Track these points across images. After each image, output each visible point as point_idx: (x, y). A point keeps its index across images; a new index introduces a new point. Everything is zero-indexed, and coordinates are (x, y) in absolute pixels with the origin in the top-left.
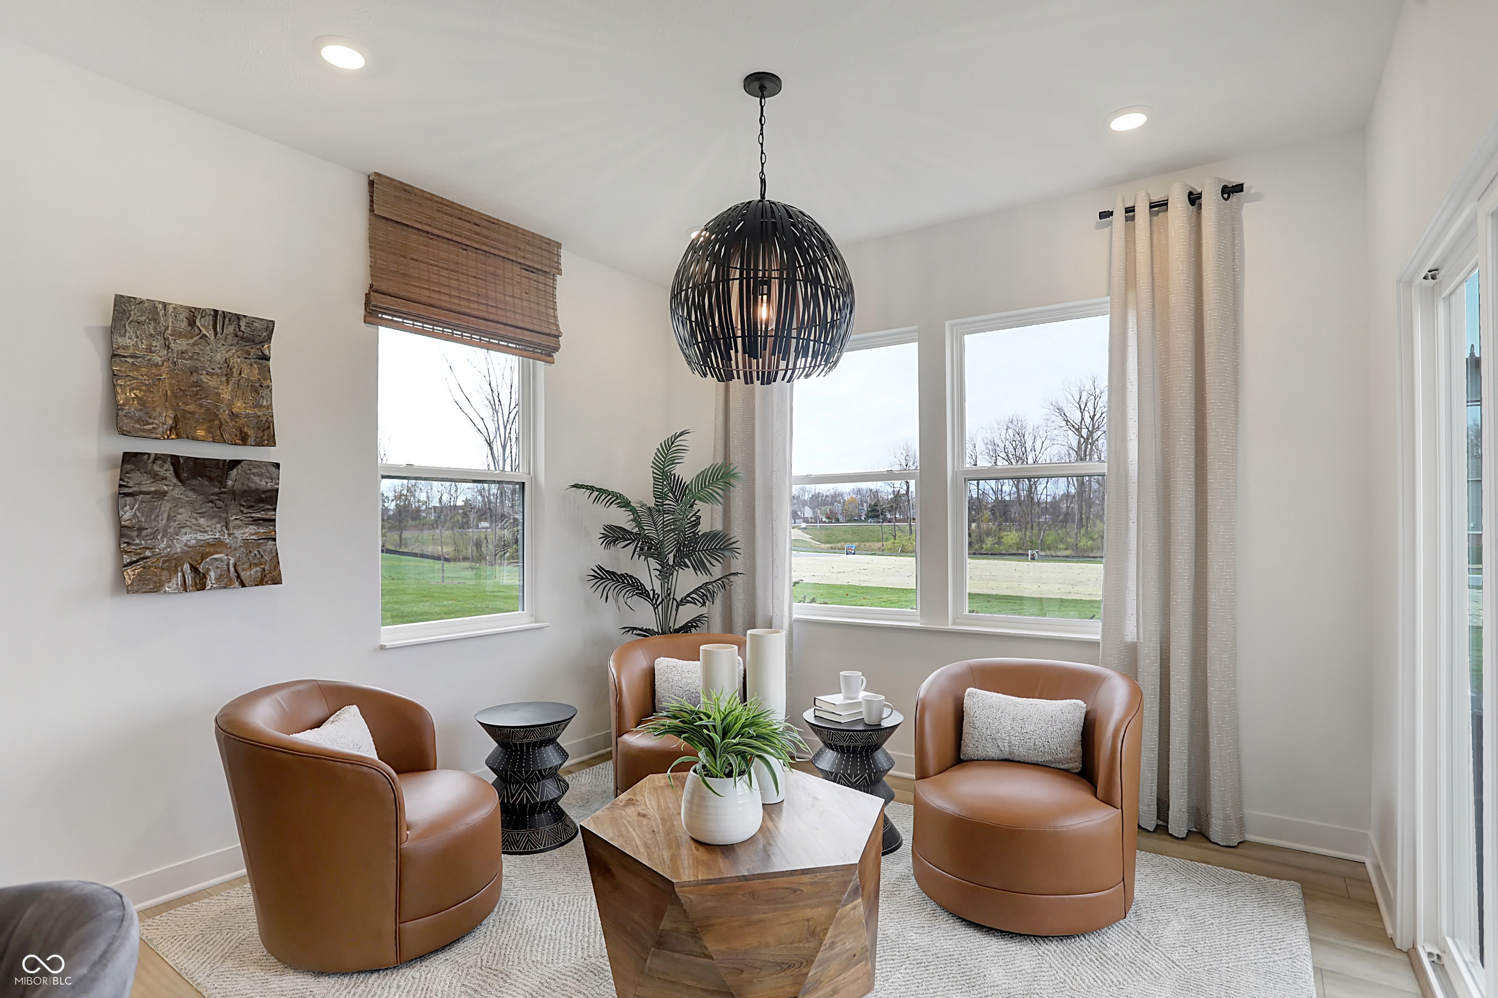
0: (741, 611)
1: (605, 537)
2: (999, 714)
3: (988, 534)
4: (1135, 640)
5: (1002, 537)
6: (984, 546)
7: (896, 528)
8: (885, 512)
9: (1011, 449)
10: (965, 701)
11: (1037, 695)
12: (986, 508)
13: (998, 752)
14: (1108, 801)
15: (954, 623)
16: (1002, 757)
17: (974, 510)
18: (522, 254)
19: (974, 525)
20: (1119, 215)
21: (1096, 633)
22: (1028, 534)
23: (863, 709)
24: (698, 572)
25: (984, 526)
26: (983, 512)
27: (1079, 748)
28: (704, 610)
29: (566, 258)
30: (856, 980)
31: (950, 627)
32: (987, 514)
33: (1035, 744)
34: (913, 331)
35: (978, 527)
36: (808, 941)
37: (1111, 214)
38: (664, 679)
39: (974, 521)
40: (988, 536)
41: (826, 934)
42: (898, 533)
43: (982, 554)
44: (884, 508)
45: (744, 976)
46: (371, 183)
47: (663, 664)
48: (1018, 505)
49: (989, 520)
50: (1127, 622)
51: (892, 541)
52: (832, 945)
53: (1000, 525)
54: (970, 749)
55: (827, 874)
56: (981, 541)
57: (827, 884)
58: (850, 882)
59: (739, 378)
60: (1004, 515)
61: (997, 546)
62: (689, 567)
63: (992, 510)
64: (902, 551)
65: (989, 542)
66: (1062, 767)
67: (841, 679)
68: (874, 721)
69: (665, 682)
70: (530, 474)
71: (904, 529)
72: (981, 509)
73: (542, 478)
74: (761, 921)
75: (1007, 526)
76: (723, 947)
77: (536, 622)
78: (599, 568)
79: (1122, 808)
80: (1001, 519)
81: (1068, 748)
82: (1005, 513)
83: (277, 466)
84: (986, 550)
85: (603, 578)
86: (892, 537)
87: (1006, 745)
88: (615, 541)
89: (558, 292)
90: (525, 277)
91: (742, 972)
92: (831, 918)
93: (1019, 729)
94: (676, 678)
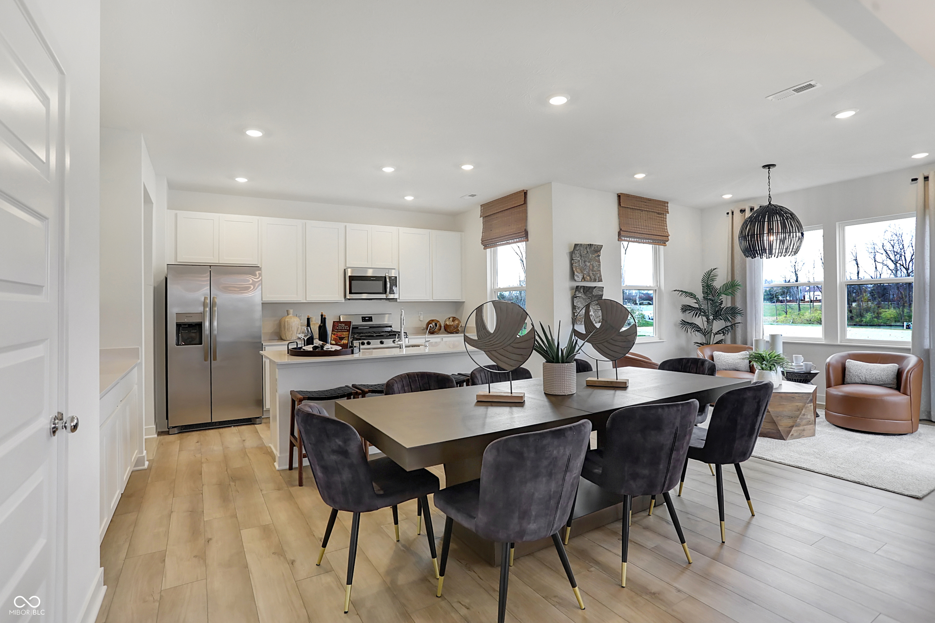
0: (740, 338)
1: (682, 309)
2: (860, 368)
3: (868, 310)
4: (929, 348)
5: (881, 313)
6: (864, 320)
7: (787, 306)
8: (778, 295)
9: (888, 247)
10: (846, 364)
11: (878, 362)
12: (865, 292)
13: (860, 380)
14: (905, 393)
15: (841, 342)
16: (862, 382)
17: (855, 293)
18: (657, 209)
19: (854, 305)
20: (921, 180)
21: (910, 346)
22: (906, 310)
23: (803, 367)
24: (726, 322)
25: (864, 305)
26: (863, 295)
27: (895, 380)
28: (723, 337)
29: (671, 207)
30: (810, 430)
31: (839, 343)
32: (868, 296)
33: (876, 378)
34: (821, 226)
35: (859, 305)
36: (797, 412)
37: (916, 179)
38: (718, 358)
39: (855, 301)
40: (867, 312)
41: (802, 410)
42: (789, 311)
43: (861, 325)
44: (777, 293)
45: (778, 418)
46: (619, 196)
47: (716, 354)
48: (896, 288)
49: (869, 300)
50: (925, 340)
51: (785, 315)
52: (804, 415)
53: (879, 303)
54: (848, 379)
55: (803, 394)
56: (861, 315)
57: (803, 397)
58: (809, 397)
59: (758, 257)
60: (882, 296)
61: (876, 319)
62: (722, 320)
63: (871, 293)
64: (792, 322)
65: (868, 316)
66: (888, 386)
67: (794, 357)
68: (808, 371)
69: (718, 359)
70: (657, 286)
71: (793, 308)
72: (861, 292)
73: (663, 287)
74: (783, 404)
75: (887, 304)
76: (773, 410)
77: (660, 339)
78: (683, 320)
79: (910, 396)
80: (880, 300)
81: (890, 380)
82: (883, 295)
83: (603, 288)
84: (865, 322)
85: (685, 324)
86: (784, 313)
87: (864, 378)
88: (685, 311)
89: (667, 220)
90: (658, 217)
91: (778, 417)
92: (804, 406)
93: (869, 373)
94: (723, 358)
